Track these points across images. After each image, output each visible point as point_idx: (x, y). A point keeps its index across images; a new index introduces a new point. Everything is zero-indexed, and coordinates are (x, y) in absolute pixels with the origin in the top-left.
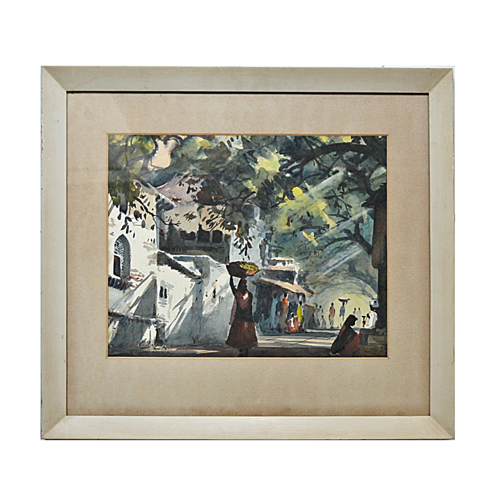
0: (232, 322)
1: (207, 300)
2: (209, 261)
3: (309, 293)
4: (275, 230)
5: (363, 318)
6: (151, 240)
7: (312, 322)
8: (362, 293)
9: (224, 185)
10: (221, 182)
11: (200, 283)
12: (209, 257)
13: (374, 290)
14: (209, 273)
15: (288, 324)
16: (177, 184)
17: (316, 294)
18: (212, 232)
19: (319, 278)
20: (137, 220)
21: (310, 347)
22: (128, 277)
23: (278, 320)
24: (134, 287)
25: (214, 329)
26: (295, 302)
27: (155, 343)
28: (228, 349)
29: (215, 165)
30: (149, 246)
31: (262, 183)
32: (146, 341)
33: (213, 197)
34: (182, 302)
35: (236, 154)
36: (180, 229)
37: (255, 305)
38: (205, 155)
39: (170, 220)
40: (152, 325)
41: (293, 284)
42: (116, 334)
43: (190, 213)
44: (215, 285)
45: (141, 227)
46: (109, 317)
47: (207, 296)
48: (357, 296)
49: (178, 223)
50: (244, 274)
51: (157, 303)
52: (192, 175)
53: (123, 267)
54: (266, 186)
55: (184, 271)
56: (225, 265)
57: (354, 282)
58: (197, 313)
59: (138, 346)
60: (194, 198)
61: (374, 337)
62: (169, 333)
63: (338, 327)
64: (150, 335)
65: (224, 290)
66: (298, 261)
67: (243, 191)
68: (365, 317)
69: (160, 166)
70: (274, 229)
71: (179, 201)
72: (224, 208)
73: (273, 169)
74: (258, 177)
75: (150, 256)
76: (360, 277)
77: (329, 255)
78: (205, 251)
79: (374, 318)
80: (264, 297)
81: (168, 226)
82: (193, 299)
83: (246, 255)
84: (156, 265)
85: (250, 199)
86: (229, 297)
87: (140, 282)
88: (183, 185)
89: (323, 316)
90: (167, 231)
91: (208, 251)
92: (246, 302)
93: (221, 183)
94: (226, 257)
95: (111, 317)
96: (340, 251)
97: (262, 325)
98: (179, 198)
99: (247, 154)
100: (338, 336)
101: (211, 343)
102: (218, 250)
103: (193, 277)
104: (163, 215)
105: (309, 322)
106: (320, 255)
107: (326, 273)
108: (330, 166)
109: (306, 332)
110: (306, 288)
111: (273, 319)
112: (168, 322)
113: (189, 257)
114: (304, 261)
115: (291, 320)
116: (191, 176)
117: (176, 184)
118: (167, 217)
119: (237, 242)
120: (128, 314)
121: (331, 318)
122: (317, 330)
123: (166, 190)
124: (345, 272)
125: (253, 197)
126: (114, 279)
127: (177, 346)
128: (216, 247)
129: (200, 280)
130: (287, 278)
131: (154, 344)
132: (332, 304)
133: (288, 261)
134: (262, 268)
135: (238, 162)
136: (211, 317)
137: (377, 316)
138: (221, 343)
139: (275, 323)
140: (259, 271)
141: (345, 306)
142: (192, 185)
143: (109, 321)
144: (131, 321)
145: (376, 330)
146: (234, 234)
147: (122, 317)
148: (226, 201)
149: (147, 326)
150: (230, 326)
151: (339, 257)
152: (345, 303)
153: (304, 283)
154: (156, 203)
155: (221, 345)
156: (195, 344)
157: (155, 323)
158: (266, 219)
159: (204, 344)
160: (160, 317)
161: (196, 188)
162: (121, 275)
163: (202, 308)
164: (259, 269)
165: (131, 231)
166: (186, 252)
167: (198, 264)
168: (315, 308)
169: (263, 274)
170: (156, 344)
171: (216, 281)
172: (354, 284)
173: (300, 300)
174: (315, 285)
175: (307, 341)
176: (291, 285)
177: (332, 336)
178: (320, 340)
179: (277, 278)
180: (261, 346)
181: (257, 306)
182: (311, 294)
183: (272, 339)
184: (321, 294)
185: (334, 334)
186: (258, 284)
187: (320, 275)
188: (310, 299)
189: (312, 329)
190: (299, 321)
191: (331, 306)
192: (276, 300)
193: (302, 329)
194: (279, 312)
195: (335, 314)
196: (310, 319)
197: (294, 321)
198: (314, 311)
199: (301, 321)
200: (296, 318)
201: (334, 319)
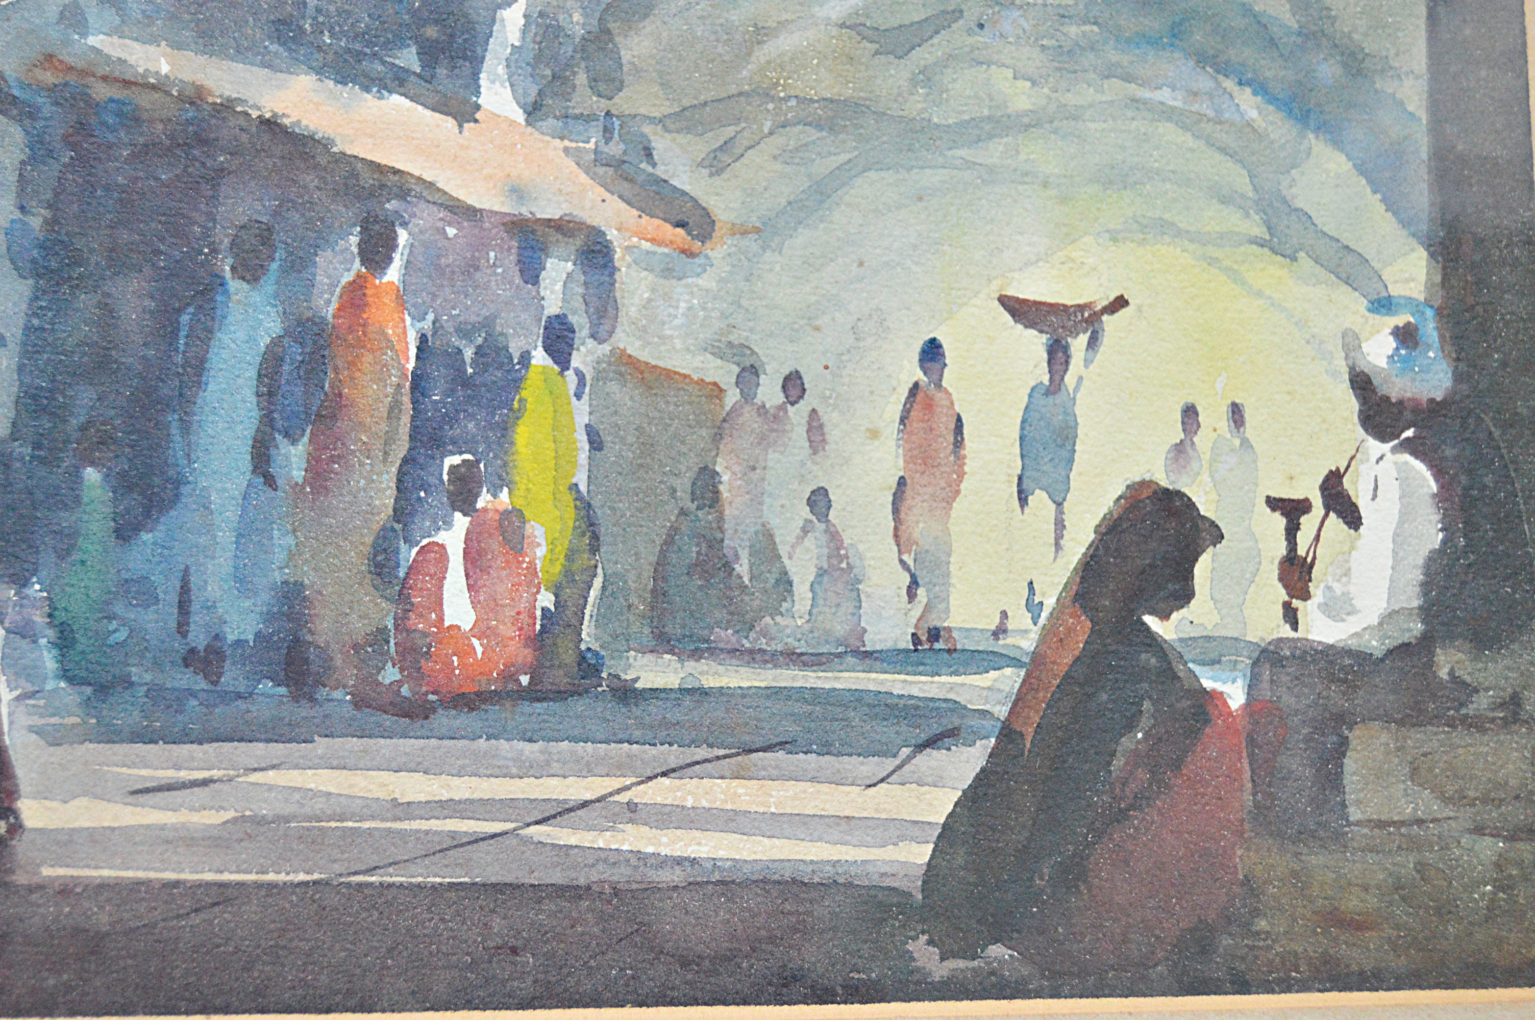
3: (652, 224)
5: (1279, 521)
7: (699, 567)
8: (1259, 231)
13: (1391, 206)
15: (403, 598)
17: (739, 231)
19: (764, 53)
21: (676, 876)
23: (283, 542)
26: (487, 324)
41: (465, 113)
48: (1212, 261)
57: (1166, 113)
61: (1415, 737)
63: (1000, 631)
68: (1303, 506)
76: (1232, 54)
79: (1405, 516)
80: (120, 268)
89: (819, 501)
97: (76, 604)
100: (1007, 732)
105: (661, 564)
109: (626, 693)
110: (618, 164)
111: (226, 537)
115: (441, 537)
121: (919, 526)
122: (754, 657)
130: (399, 42)
132: (932, 352)
137: (1443, 497)
139: (243, 582)
141: (1070, 379)
145: (1430, 664)
152: (1078, 344)
153: (599, 105)
168: (732, 396)
172: (1168, 132)
173: (552, 307)
174: (730, 131)
175: (632, 807)
176: (450, 123)
177: (931, 743)
178: (793, 788)
179: (280, 39)
180: (61, 871)
181: (21, 369)
182: (679, 230)
183: (205, 783)
184: (803, 236)
185: (956, 707)
186: (47, 110)
187: (783, 24)
188: (667, 297)
189: (696, 654)
190: (540, 552)
191: (919, 375)
192: (256, 297)
193: (569, 658)
194: (294, 442)
195: (961, 475)
196: (674, 530)
197: (481, 553)
198: (718, 437)
199: (561, 550)
200: (506, 514)
201: (953, 528)
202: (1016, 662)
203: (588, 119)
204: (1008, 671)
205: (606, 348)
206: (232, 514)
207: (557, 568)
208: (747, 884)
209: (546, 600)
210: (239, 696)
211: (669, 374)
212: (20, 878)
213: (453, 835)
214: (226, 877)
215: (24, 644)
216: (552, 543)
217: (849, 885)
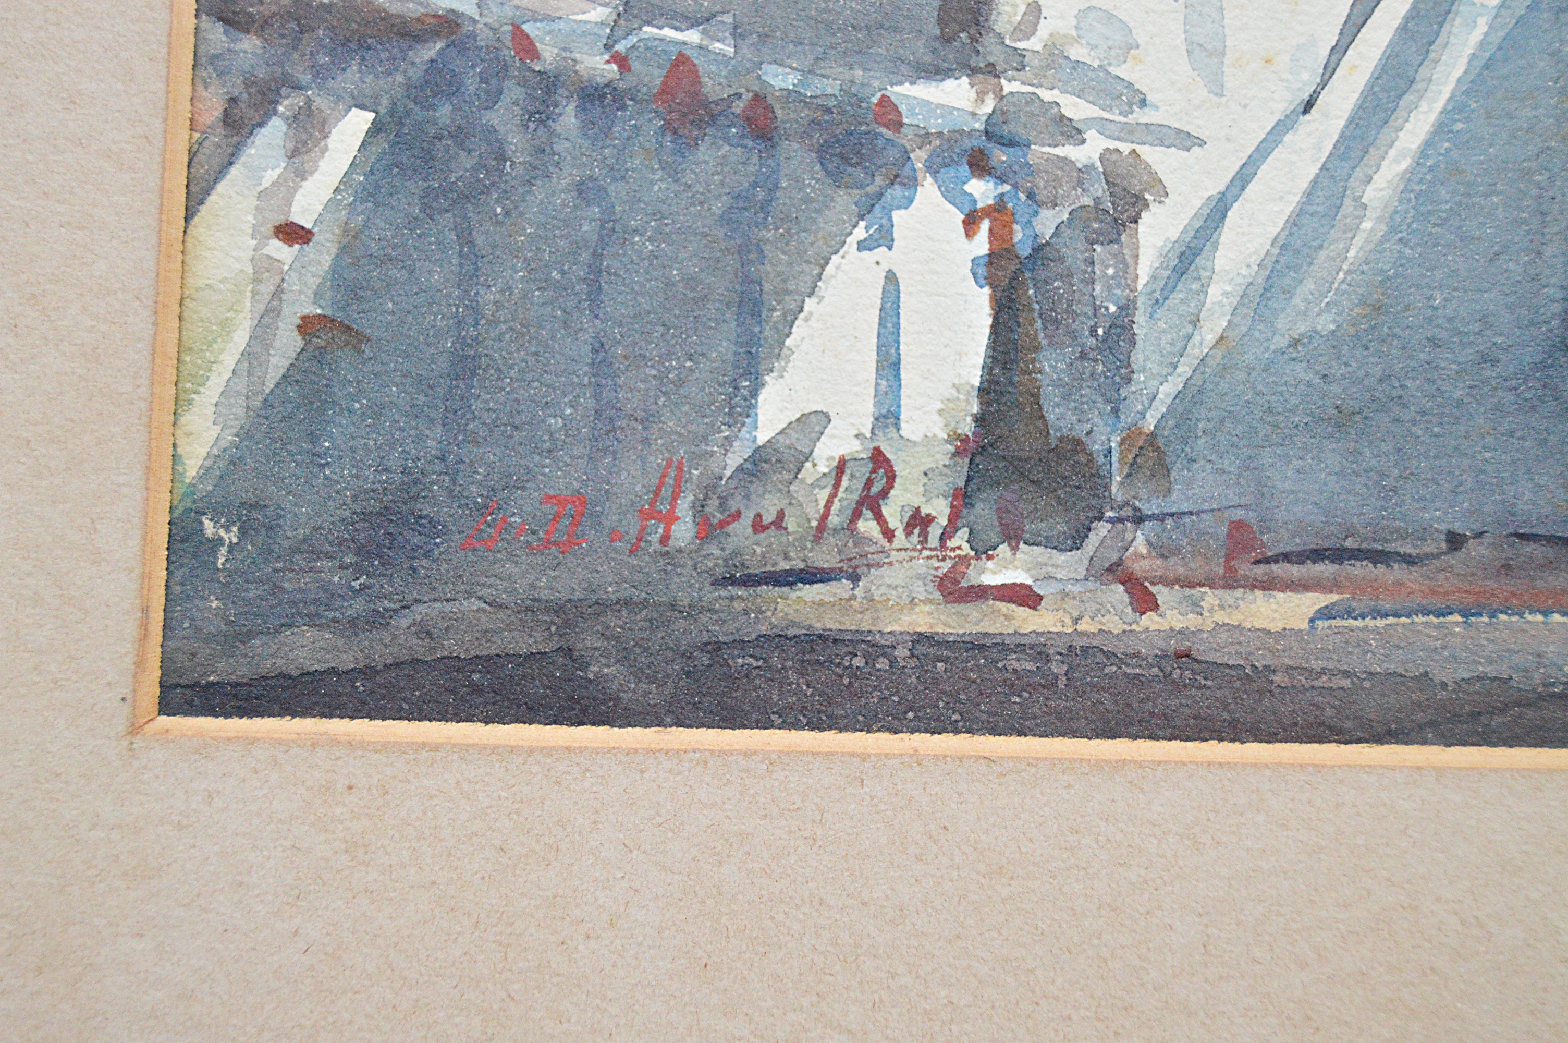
27: (962, 498)
40: (928, 190)
42: (307, 326)
46: (217, 33)
59: (684, 529)
62: (1208, 335)
64: (889, 364)
127: (1339, 555)
131: (940, 509)
143: (213, 109)
144: (569, 117)
147: (431, 50)
149: (845, 201)
157: (979, 165)
170: (983, 507)
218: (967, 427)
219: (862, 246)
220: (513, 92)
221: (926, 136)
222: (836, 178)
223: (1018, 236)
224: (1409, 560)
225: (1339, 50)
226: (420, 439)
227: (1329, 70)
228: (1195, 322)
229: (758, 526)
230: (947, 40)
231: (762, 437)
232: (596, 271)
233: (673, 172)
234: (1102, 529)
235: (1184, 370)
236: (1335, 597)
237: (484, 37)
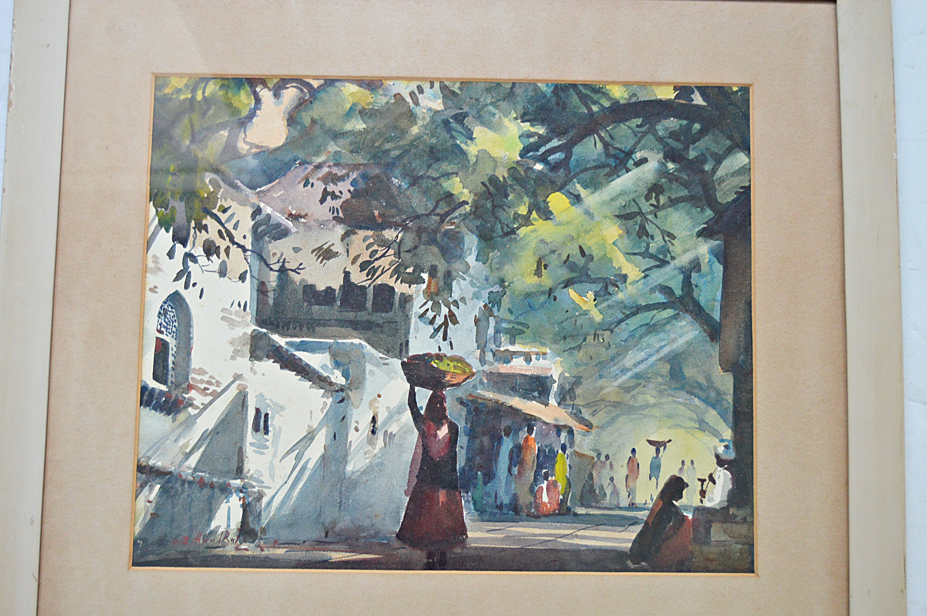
0: (411, 489)
1: (358, 439)
2: (365, 351)
3: (581, 426)
4: (509, 285)
5: (700, 483)
6: (239, 305)
7: (589, 491)
8: (698, 426)
9: (400, 186)
10: (393, 179)
11: (342, 401)
12: (364, 343)
13: (724, 421)
14: (364, 378)
15: (535, 497)
16: (299, 182)
17: (598, 427)
18: (372, 287)
19: (602, 393)
20: (209, 259)
21: (584, 548)
22: (185, 386)
23: (513, 486)
24: (197, 408)
25: (371, 506)
26: (551, 445)
27: (238, 537)
28: (402, 551)
29: (383, 143)
30: (233, 317)
31: (483, 183)
32: (220, 531)
33: (376, 213)
34: (302, 444)
35: (428, 119)
36: (303, 280)
37: (464, 452)
38: (361, 122)
39: (282, 260)
40: (234, 495)
41: (547, 405)
42: (151, 514)
43: (325, 247)
44: (376, 405)
45: (217, 275)
46: (139, 474)
47: (357, 430)
48: (688, 432)
49: (298, 268)
50: (441, 383)
51: (248, 444)
52: (331, 164)
53: (173, 363)
54: (492, 189)
55: (308, 374)
56: (400, 361)
57: (680, 403)
58: (333, 468)
59: (201, 541)
60: (336, 214)
61: (725, 525)
62: (272, 514)
63: (645, 504)
64: (229, 519)
65: (396, 417)
66: (559, 355)
67: (441, 200)
68: (705, 480)
69: (264, 144)
70: (507, 284)
71: (303, 220)
72: (400, 236)
73: (507, 153)
74: (474, 170)
75: (234, 339)
76: (694, 391)
77: (625, 341)
78: (355, 329)
79: (725, 483)
80: (484, 434)
81: (276, 274)
82: (327, 435)
83: (445, 339)
84: (247, 359)
85: (456, 218)
86: (405, 432)
87: (210, 398)
88: (312, 185)
89: (612, 479)
90: (274, 284)
91: (362, 329)
92: (442, 445)
93: (395, 181)
94: (401, 344)
95: (144, 476)
96: (650, 332)
97: (477, 497)
98: (303, 214)
99: (451, 120)
100: (646, 523)
101: (365, 537)
102: (386, 329)
103: (328, 387)
104: (266, 251)
105: (582, 491)
106: (606, 342)
107: (620, 381)
108: (629, 148)
109: (575, 514)
110: (575, 414)
111: (503, 484)
112: (269, 488)
113: (321, 342)
114: (571, 354)
115: (542, 485)
116: (329, 166)
117: (297, 182)
118: (274, 254)
119: (428, 310)
120: (181, 469)
121: (630, 484)
122: (599, 508)
123: (275, 195)
124: (660, 379)
125: (464, 212)
126: (153, 389)
127: (288, 544)
128: (381, 322)
129: (344, 394)
130: (534, 391)
131: (235, 538)
132: (634, 451)
133: (537, 354)
134: (481, 368)
135: (432, 136)
136: (365, 479)
137: (732, 479)
138: (385, 538)
139: (506, 493)
140: (473, 374)
141: (660, 455)
142: (332, 185)
143: (139, 485)
144: (186, 485)
145: (729, 511)
146: (421, 292)
147: (168, 476)
148: (404, 221)
149: (223, 496)
150: (408, 499)
151: (649, 346)
152: (662, 449)
153: (571, 403)
154: (253, 223)
155: (385, 542)
156: (328, 540)
157: (241, 492)
158: (489, 261)
159: (347, 539)
160: (252, 477)
161: (341, 192)
162: (169, 381)
163: (346, 456)
164: (474, 370)
165: (194, 285)
166: (314, 331)
167: (338, 359)
168: (596, 459)
169: (481, 382)
170: (241, 538)
171: (379, 396)
172: (680, 407)
173: (562, 442)
174: (596, 408)
175: (576, 535)
176: (544, 406)
177: (632, 524)
178: (606, 532)
179: (513, 391)
180: (475, 545)
181: (466, 453)
182: (586, 427)
183: (500, 530)
184: (609, 428)
185: (637, 518)
186: (470, 404)
187: (606, 387)
188: (584, 440)
189: (588, 508)
190: (560, 488)
191: (631, 455)
192: (508, 440)
193: (565, 508)
194: (515, 467)
195: (639, 474)
196: (584, 484)
197: (549, 488)
198: (593, 467)
199: (564, 487)
200: (554, 481)
201: (637, 484)
202: (648, 510)
203: (570, 405)
204: (647, 511)
205: (572, 450)
206: (504, 480)
207: (563, 491)
208: (597, 550)
209: (561, 497)
210: (506, 514)
211: (584, 455)
212: (468, 546)
213: (544, 540)
214: (504, 546)
215: (468, 504)
216: (562, 487)
217: (616, 551)
218: (239, 527)
219: (226, 503)
220: (179, 482)
221: (234, 488)
222: (222, 493)
223: (246, 501)
224: (298, 544)
225: (290, 475)
226: (167, 529)
227: (289, 477)
228: (270, 512)
229: (211, 541)
230: (237, 474)
231: (212, 529)
232: (190, 506)
233: (200, 492)
234: (257, 541)
235: (268, 519)
236: (288, 549)
237: (175, 474)
